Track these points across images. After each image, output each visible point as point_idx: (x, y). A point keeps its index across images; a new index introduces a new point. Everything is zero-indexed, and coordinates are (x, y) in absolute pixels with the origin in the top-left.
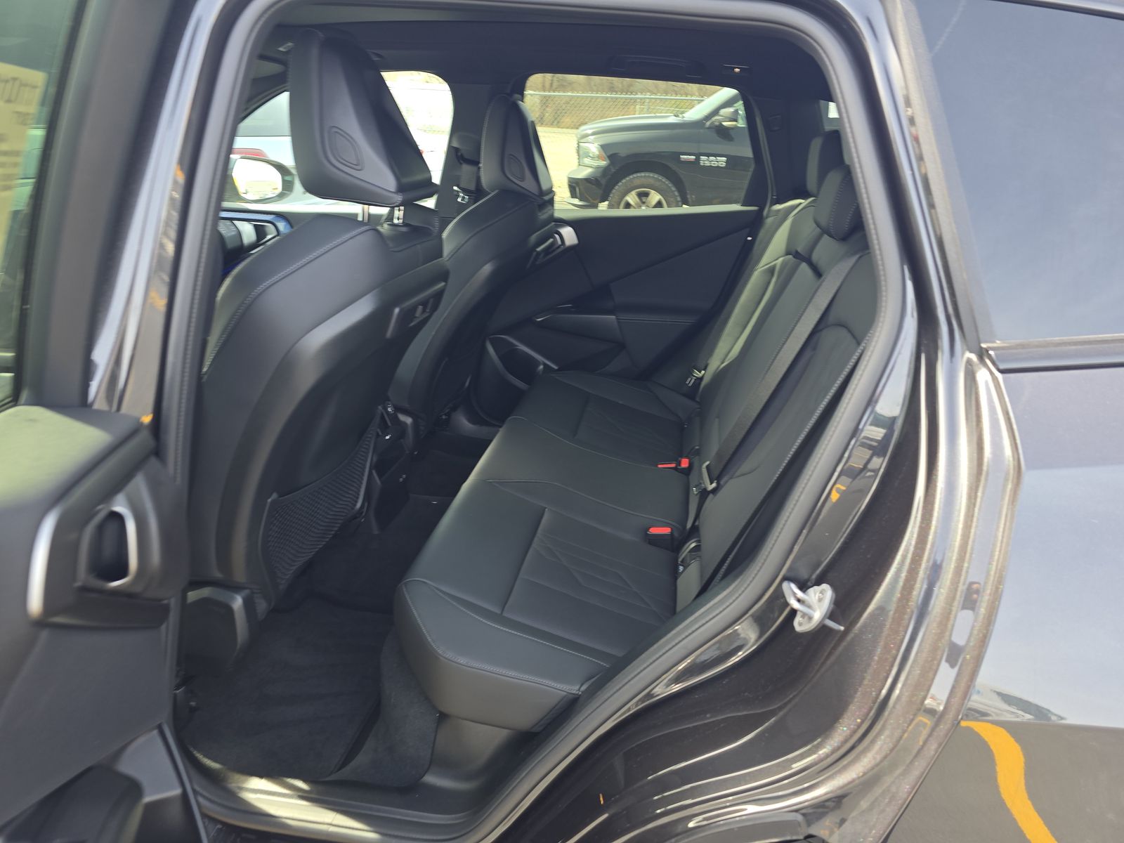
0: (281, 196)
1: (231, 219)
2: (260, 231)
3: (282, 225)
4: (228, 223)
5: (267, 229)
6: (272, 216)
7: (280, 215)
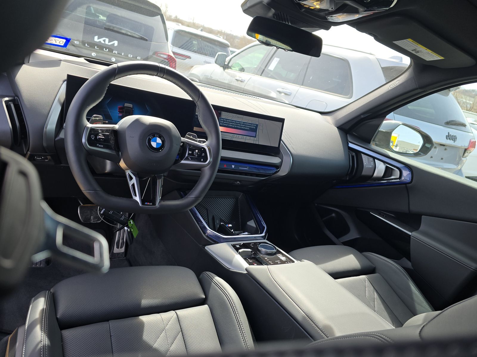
0: (416, 155)
1: (374, 158)
2: (388, 171)
3: (406, 173)
4: (371, 159)
5: (394, 172)
6: (402, 165)
7: (408, 167)
